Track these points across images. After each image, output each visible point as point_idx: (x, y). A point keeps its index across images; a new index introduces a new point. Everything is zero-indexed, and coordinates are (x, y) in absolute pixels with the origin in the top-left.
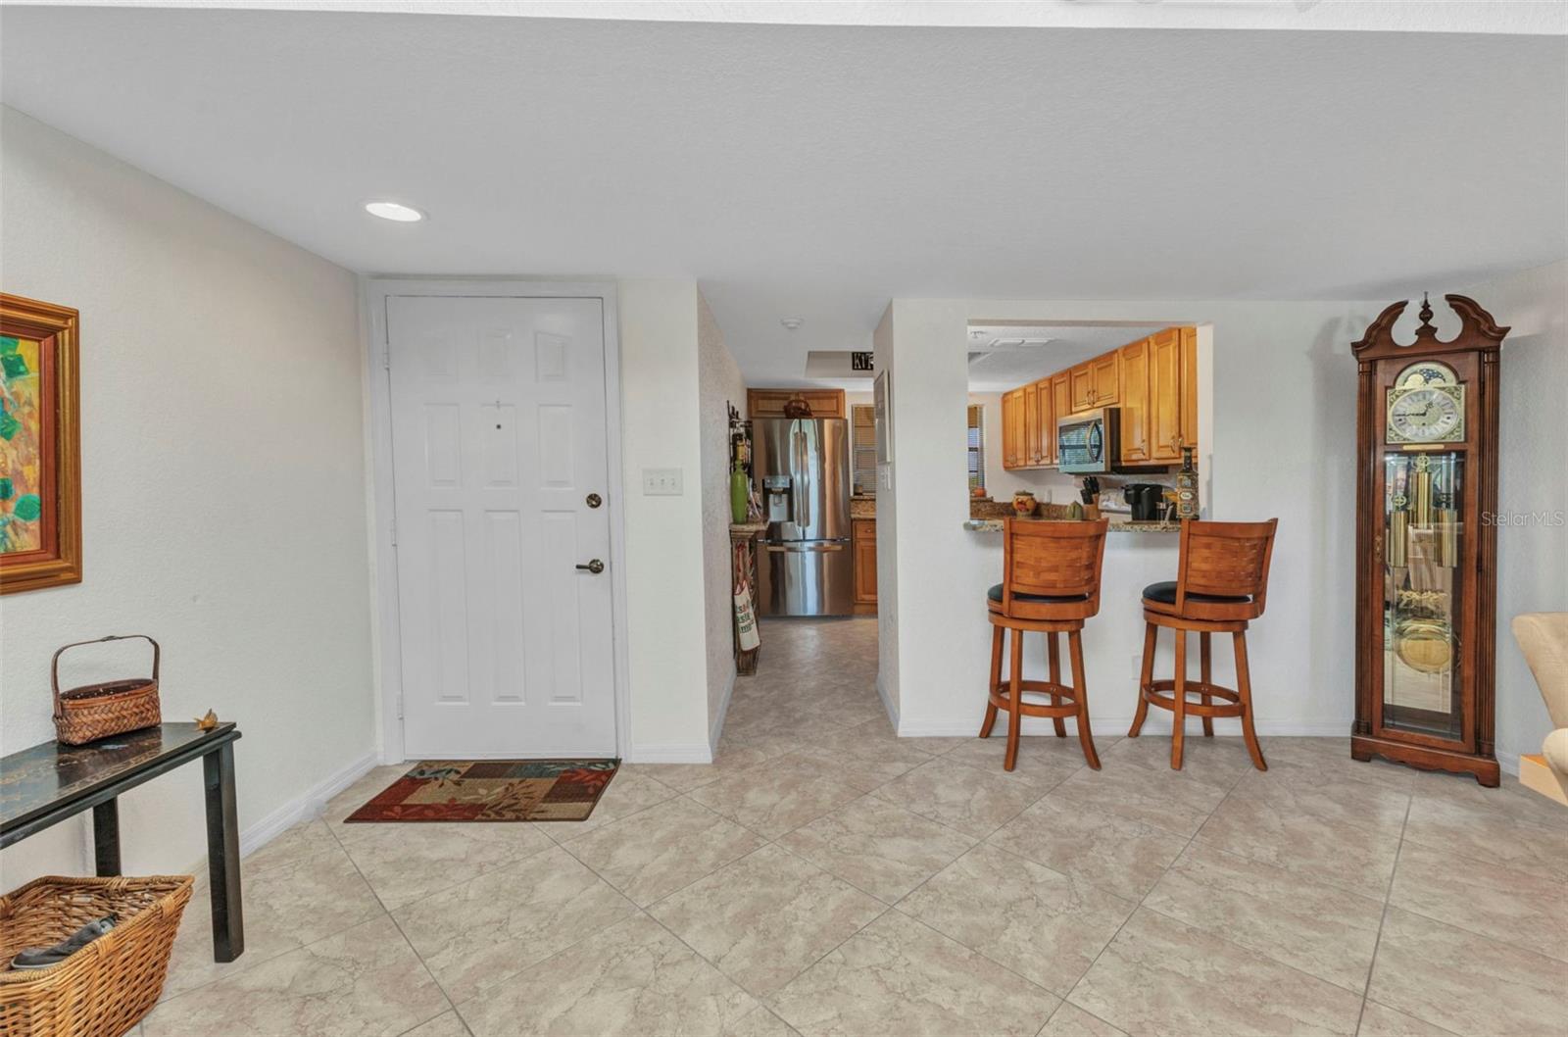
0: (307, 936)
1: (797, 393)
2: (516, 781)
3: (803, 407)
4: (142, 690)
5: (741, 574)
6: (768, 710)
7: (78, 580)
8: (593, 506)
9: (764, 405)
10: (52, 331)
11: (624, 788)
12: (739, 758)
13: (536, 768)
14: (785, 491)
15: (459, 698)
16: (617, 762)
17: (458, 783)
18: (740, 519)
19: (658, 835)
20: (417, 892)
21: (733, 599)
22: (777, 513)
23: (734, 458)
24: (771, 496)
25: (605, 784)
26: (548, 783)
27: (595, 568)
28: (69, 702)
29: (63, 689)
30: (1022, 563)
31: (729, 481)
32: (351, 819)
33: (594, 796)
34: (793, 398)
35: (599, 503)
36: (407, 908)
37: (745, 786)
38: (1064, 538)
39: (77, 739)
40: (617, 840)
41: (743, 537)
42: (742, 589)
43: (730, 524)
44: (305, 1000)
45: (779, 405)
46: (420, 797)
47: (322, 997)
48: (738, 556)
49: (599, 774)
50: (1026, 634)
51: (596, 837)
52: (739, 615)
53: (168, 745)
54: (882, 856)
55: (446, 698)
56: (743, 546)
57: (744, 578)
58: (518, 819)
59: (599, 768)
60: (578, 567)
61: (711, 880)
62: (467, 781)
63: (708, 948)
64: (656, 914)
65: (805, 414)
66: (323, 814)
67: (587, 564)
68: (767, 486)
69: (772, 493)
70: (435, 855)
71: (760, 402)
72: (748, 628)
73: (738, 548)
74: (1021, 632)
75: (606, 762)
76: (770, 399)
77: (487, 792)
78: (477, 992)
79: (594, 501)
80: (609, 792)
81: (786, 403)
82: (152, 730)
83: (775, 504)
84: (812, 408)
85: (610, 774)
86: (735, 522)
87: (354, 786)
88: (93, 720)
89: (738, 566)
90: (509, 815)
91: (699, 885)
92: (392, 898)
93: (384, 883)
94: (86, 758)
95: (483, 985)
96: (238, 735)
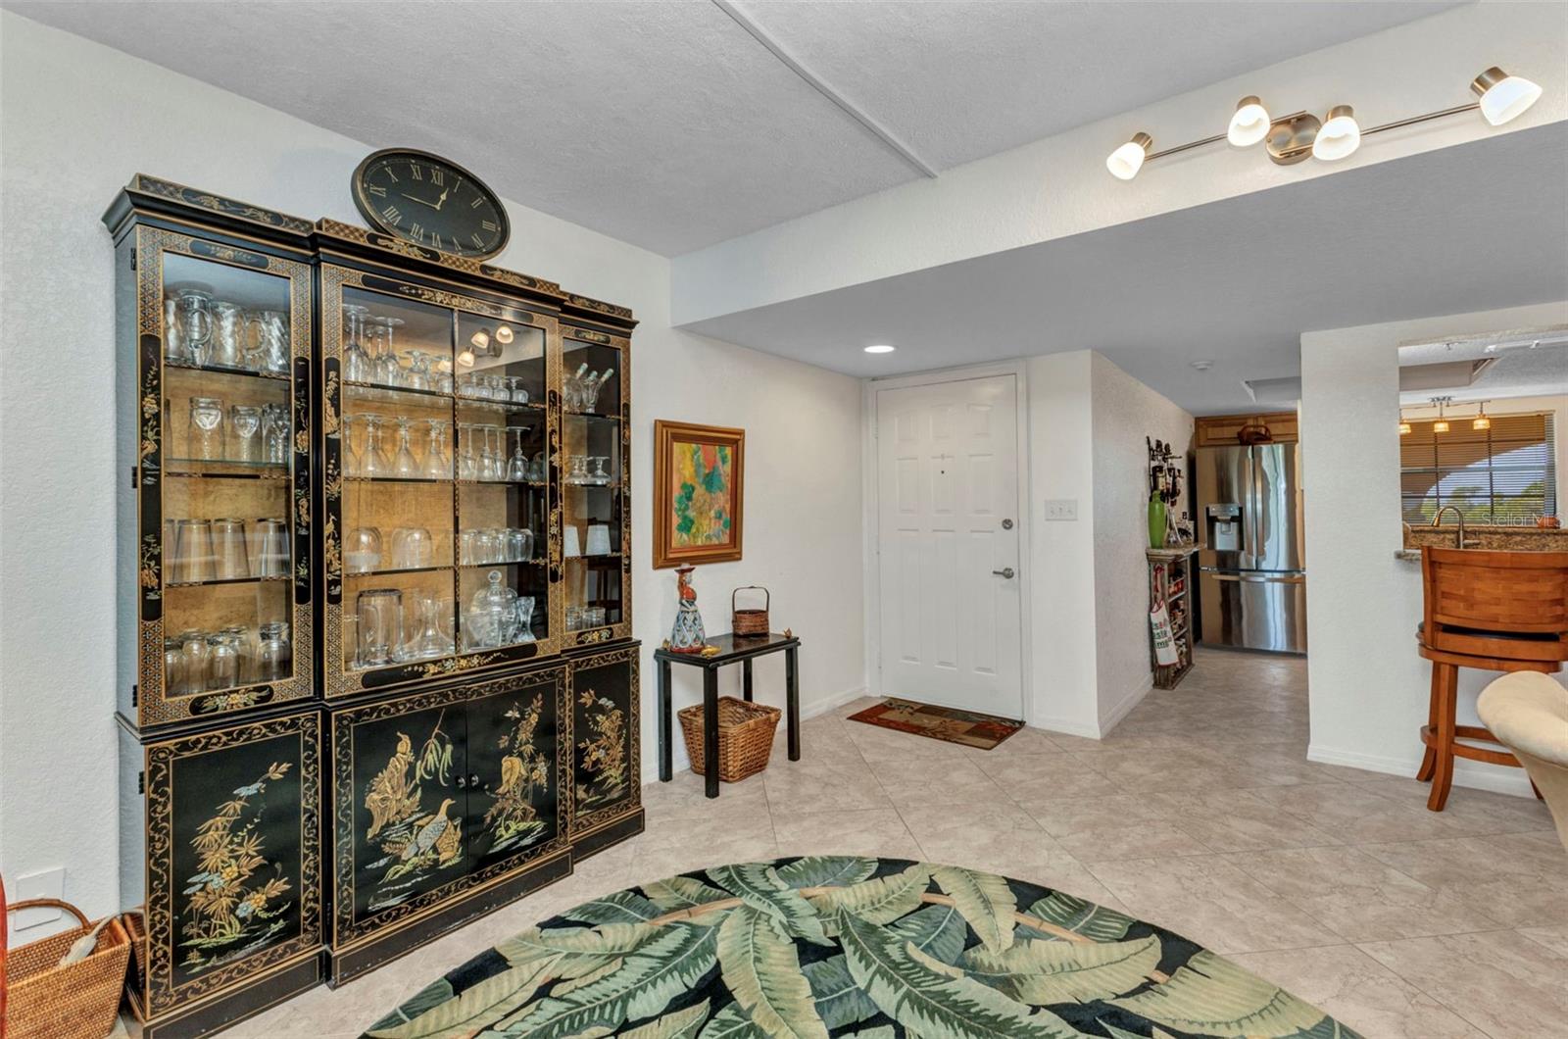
0: (827, 761)
1: (1256, 417)
2: (947, 720)
3: (1263, 432)
4: (761, 615)
5: (1159, 595)
6: (1172, 717)
7: (740, 559)
8: (1005, 528)
9: (1213, 432)
10: (736, 441)
11: (1023, 739)
12: (1127, 742)
13: (966, 716)
14: (1233, 519)
15: (914, 659)
16: (1022, 723)
17: (911, 714)
18: (1158, 544)
19: (1038, 769)
20: (882, 759)
21: (1149, 616)
22: (1225, 540)
23: (1154, 487)
24: (1218, 524)
25: (1009, 735)
26: (969, 726)
27: (1008, 574)
28: (738, 615)
29: (736, 609)
30: (1448, 593)
31: (1147, 509)
32: (850, 718)
33: (1001, 739)
34: (1251, 422)
35: (1011, 526)
36: (876, 763)
37: (1123, 758)
38: (1505, 568)
39: (741, 633)
40: (1010, 765)
41: (1160, 561)
42: (1160, 607)
43: (1148, 548)
44: (827, 784)
45: (1231, 432)
46: (887, 716)
47: (834, 786)
48: (1156, 576)
49: (1006, 728)
50: (1462, 670)
51: (994, 759)
52: (1155, 632)
53: (771, 641)
54: (1228, 826)
55: (906, 658)
56: (1162, 569)
57: (1163, 599)
58: (945, 740)
59: (1008, 724)
60: (995, 573)
61: (1070, 801)
62: (918, 714)
63: (1054, 830)
64: (1022, 805)
65: (1266, 438)
66: (835, 712)
67: (1001, 571)
68: (1211, 514)
69: (1218, 521)
70: (893, 745)
71: (1210, 429)
72: (1165, 644)
73: (1156, 570)
74: (1456, 667)
75: (1014, 722)
76: (1222, 426)
77: (926, 721)
78: (907, 806)
79: (1007, 524)
80: (1011, 739)
81: (1240, 429)
82: (766, 635)
83: (1222, 533)
84: (1273, 433)
85: (1015, 730)
86: (1153, 547)
87: (852, 703)
88: (746, 625)
89: (1156, 587)
90: (939, 736)
91: (1058, 801)
92: (869, 757)
93: (865, 750)
94: (741, 641)
95: (911, 804)
96: (799, 644)
